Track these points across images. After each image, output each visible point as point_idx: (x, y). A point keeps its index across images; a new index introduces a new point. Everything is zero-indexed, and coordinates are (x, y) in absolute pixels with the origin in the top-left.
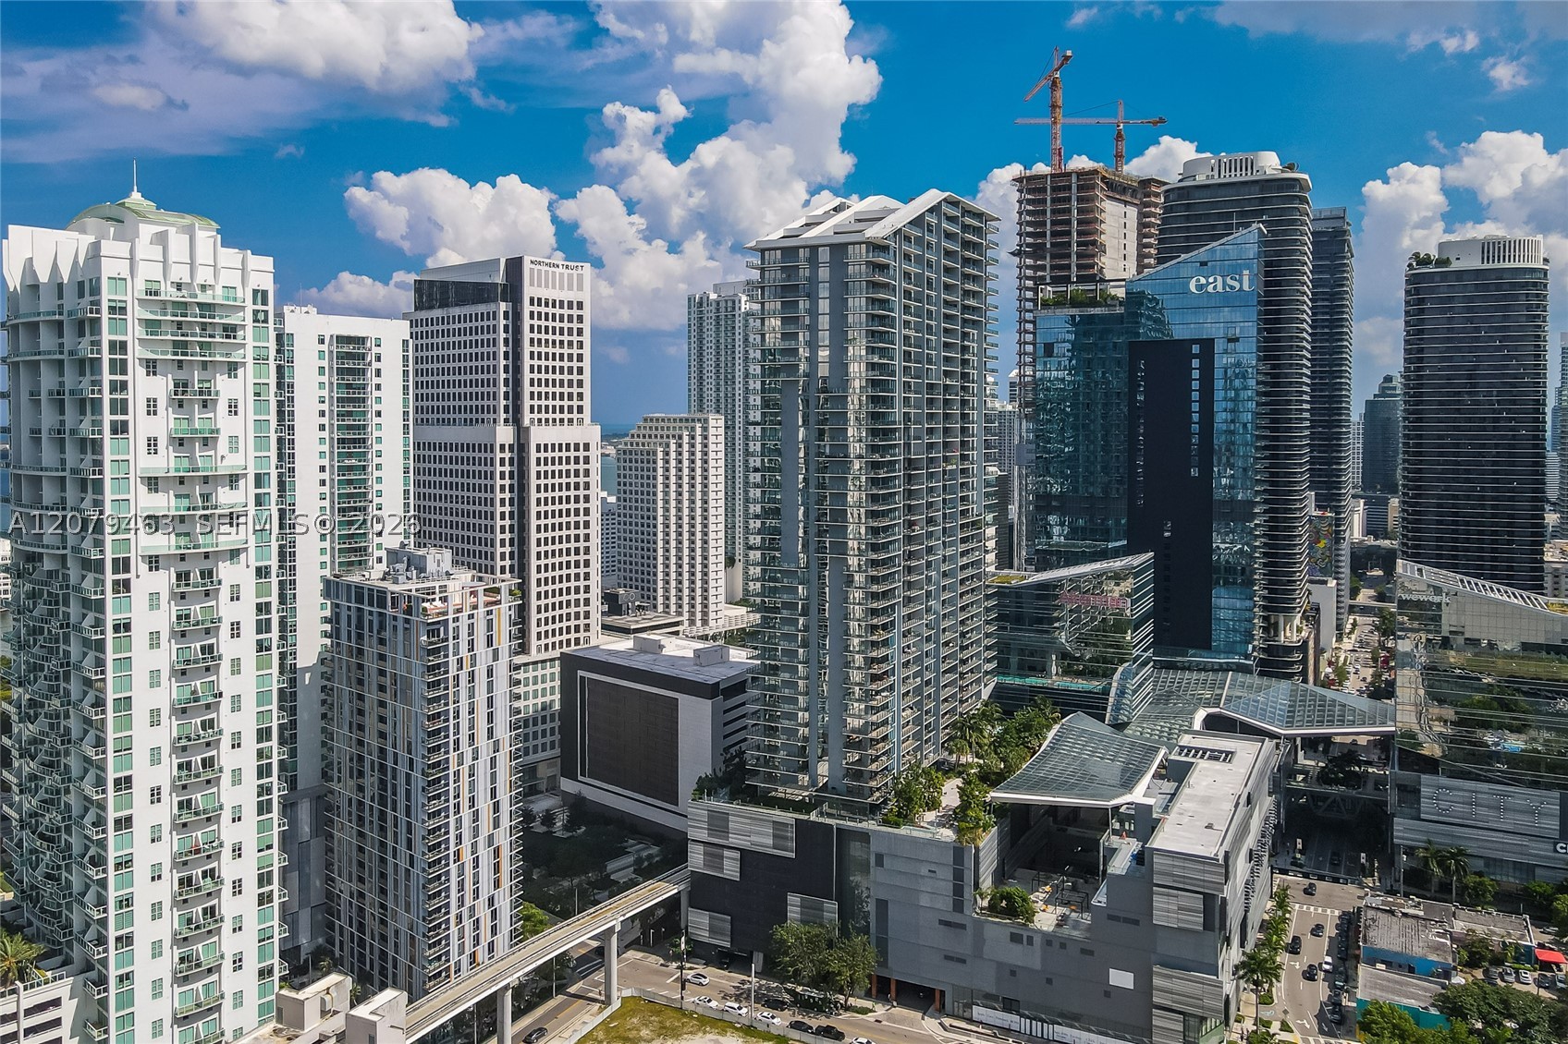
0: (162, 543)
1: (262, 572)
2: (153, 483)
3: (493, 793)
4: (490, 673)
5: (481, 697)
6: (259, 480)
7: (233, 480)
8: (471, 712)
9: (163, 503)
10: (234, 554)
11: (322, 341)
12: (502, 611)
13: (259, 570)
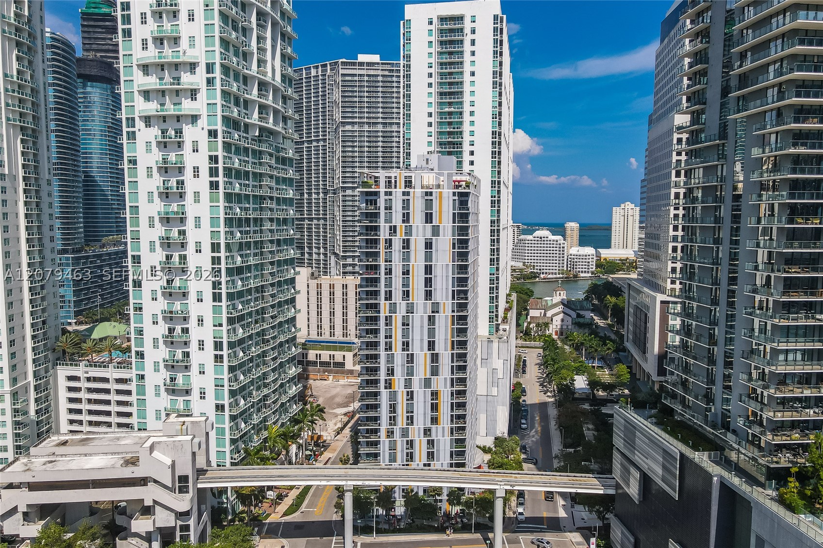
0: (151, 107)
1: (213, 134)
2: (145, 68)
3: (431, 345)
4: (428, 245)
5: (418, 263)
6: (210, 68)
7: (192, 67)
8: (406, 272)
9: (152, 82)
10: (194, 119)
11: (431, 23)
12: (445, 195)
13: (210, 132)
